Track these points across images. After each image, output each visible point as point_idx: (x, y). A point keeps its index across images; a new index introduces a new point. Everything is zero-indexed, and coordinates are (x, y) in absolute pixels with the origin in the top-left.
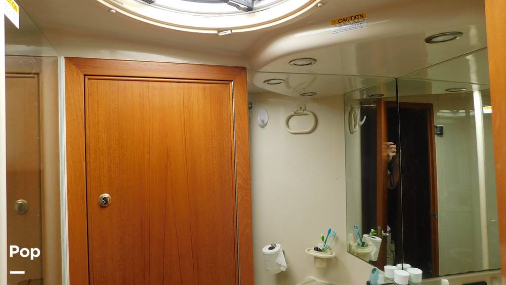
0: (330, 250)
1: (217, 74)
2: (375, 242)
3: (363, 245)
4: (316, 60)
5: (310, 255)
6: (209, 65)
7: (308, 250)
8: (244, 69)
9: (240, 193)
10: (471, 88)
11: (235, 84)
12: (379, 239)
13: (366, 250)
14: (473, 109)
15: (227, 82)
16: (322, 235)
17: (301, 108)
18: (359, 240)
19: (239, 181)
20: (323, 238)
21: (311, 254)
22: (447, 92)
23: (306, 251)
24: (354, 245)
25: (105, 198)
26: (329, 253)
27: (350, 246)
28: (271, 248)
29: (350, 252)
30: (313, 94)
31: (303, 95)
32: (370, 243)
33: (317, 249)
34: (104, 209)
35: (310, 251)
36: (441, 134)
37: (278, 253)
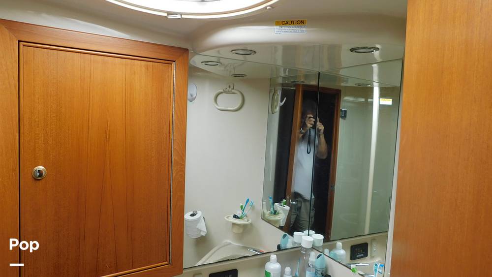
0: (247, 217)
1: (160, 53)
2: (284, 210)
3: (275, 213)
4: (255, 52)
5: (228, 222)
6: (153, 44)
7: (227, 217)
8: (187, 50)
9: (176, 169)
10: (373, 84)
11: (177, 65)
12: (287, 208)
13: (277, 218)
14: (372, 98)
15: (169, 62)
16: (241, 205)
17: (230, 87)
18: (272, 208)
19: (175, 157)
20: (242, 207)
21: (230, 220)
22: (355, 86)
23: (226, 218)
24: (267, 213)
25: (39, 171)
26: (246, 220)
27: (263, 215)
28: (192, 215)
29: (264, 219)
30: (243, 75)
31: (234, 75)
32: (281, 211)
33: (235, 217)
34: (38, 182)
35: (230, 218)
36: (345, 116)
37: (199, 219)
